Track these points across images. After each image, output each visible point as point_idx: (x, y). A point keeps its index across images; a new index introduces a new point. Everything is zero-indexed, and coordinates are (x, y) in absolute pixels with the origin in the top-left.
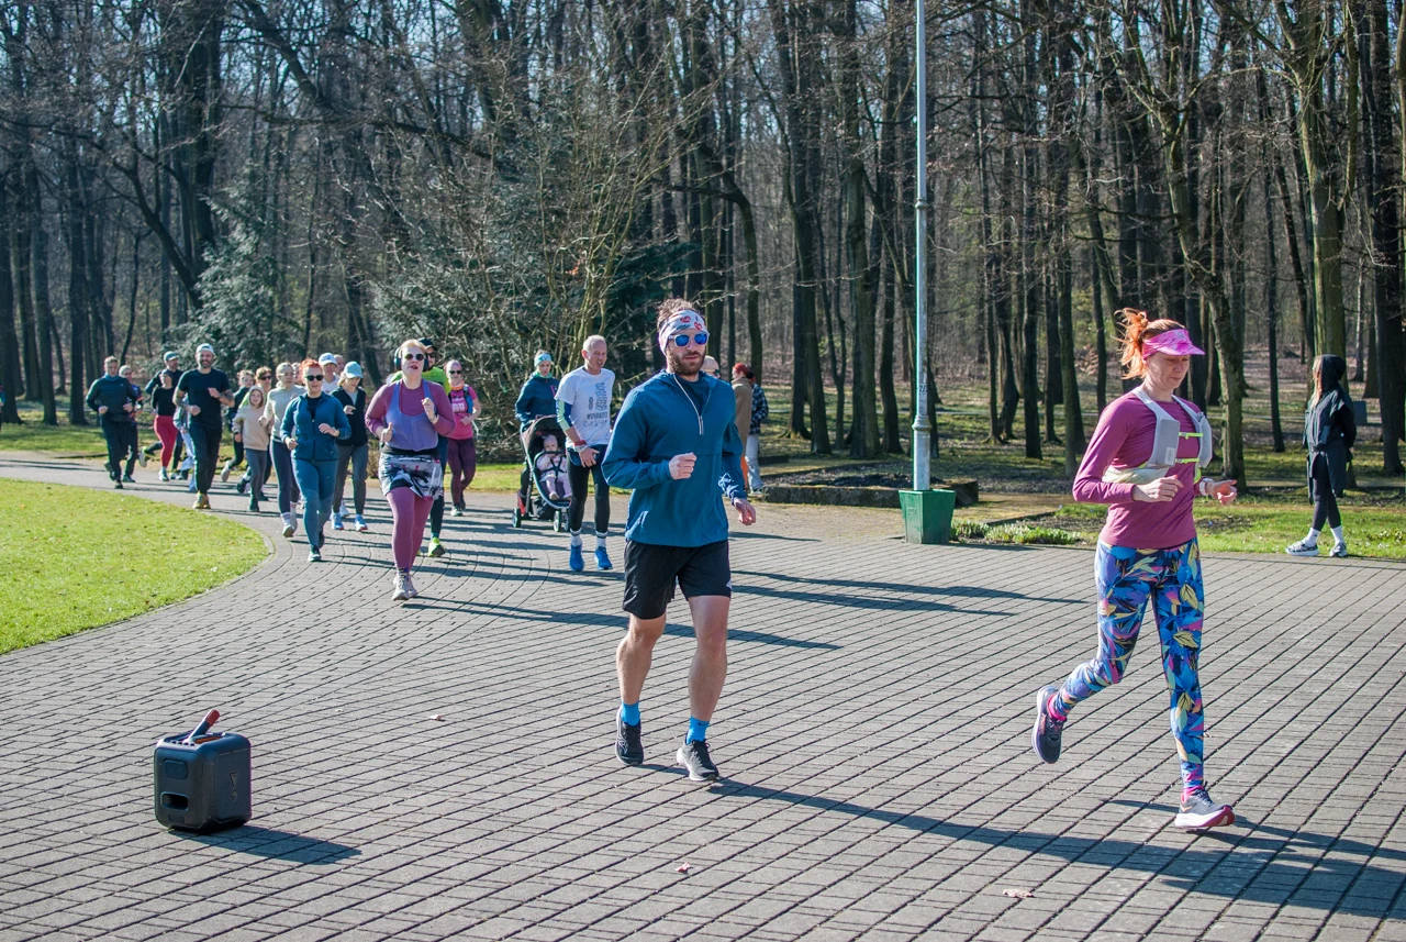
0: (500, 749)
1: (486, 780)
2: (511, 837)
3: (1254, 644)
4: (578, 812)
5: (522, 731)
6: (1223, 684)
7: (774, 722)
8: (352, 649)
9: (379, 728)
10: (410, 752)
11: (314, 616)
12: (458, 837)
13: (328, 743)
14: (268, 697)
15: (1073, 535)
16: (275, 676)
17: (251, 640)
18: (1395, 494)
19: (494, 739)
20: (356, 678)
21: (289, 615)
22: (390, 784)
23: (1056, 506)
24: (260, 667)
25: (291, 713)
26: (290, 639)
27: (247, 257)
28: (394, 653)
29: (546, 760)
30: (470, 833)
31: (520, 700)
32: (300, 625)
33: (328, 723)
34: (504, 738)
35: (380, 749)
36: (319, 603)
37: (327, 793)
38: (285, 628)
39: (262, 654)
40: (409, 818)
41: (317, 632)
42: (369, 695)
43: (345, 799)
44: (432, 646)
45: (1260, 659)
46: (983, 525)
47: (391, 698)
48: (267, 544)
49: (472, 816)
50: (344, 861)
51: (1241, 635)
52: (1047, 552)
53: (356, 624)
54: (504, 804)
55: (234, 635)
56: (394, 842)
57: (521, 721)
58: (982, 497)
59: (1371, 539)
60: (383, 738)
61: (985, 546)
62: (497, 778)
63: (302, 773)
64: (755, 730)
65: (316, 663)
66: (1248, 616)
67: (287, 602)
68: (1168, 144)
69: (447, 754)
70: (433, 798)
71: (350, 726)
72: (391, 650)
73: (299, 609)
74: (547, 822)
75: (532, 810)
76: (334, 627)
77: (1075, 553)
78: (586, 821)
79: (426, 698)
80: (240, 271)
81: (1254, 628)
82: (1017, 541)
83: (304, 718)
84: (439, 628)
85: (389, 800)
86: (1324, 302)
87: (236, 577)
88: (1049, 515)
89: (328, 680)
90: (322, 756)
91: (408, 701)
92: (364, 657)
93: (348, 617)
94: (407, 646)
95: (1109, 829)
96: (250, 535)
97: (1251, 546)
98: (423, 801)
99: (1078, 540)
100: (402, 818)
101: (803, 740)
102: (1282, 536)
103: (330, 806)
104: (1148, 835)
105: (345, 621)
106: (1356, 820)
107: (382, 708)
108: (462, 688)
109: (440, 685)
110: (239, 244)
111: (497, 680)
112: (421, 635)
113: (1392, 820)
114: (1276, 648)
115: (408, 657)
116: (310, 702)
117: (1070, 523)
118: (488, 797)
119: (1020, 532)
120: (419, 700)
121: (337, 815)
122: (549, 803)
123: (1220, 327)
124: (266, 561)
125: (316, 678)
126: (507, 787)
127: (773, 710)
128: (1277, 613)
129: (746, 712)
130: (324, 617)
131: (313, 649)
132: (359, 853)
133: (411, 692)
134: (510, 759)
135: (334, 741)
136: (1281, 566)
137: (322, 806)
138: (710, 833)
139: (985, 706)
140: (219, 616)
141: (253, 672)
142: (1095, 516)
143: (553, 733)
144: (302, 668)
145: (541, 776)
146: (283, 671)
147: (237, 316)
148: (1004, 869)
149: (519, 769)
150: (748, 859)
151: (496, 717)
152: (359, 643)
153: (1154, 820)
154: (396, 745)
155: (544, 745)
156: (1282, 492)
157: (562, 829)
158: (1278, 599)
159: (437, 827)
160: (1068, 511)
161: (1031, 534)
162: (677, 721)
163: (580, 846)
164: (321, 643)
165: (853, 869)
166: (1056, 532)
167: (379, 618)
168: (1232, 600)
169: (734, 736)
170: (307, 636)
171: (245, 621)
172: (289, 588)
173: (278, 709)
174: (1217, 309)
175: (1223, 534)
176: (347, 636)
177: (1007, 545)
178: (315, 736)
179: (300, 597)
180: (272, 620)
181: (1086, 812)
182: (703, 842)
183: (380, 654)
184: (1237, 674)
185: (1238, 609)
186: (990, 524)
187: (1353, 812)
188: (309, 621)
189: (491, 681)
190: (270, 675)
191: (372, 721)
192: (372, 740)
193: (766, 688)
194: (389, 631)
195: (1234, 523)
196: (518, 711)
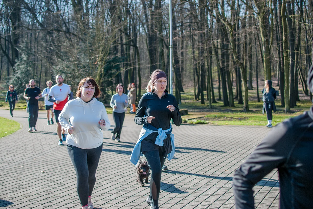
0: (57, 176)
1: (51, 184)
2: (52, 199)
3: (243, 147)
4: (71, 192)
5: (65, 171)
6: (235, 157)
7: (125, 168)
8: (31, 151)
9: (30, 171)
10: (35, 177)
11: (25, 144)
12: (39, 199)
13: (16, 175)
14: (7, 164)
15: (208, 122)
16: (10, 158)
17: (8, 149)
18: (282, 111)
19: (57, 173)
20: (29, 158)
21: (20, 143)
22: (28, 185)
23: (205, 115)
24: (7, 156)
25: (11, 167)
26: (17, 149)
27: (25, 61)
28: (41, 152)
29: (67, 179)
30: (42, 198)
31: (66, 164)
32: (20, 146)
33: (19, 170)
34: (59, 173)
35: (28, 176)
36: (27, 140)
37: (12, 188)
38: (17, 147)
39: (9, 153)
40: (29, 194)
41: (24, 147)
42: (31, 163)
43: (16, 189)
44: (50, 150)
45: (244, 151)
46: (187, 120)
47: (35, 164)
48: (21, 126)
49: (44, 194)
50: (9, 206)
51: (241, 145)
52: (200, 126)
53: (34, 145)
54: (53, 190)
55: (4, 148)
56: (22, 201)
57: (64, 169)
58: (189, 113)
59: (275, 122)
60: (30, 174)
61: (186, 125)
62: (54, 183)
63: (7, 183)
64: (120, 170)
65: (21, 155)
66: (244, 140)
67: (20, 140)
68: (230, 33)
69: (44, 177)
70: (37, 189)
71: (23, 171)
72: (40, 152)
73: (22, 142)
74: (62, 195)
75: (60, 192)
76: (29, 146)
77: (207, 126)
78: (72, 195)
79: (44, 163)
80: (24, 64)
81: (244, 143)
82: (194, 123)
83: (13, 169)
84: (53, 146)
85: (26, 190)
86: (266, 68)
87: (10, 134)
88: (203, 117)
89: (22, 159)
90: (14, 178)
91: (39, 164)
92: (33, 153)
93: (33, 144)
94: (44, 151)
95: (199, 195)
96: (17, 124)
97: (247, 124)
98: (34, 190)
99: (209, 123)
100: (27, 194)
101: (131, 173)
102: (255, 121)
103: (11, 191)
104: (208, 196)
105: (32, 145)
106: (259, 192)
107: (33, 166)
108: (53, 161)
109: (48, 160)
110: (23, 58)
111: (63, 158)
112: (48, 148)
113: (268, 191)
114: (248, 148)
115: (43, 153)
116: (16, 165)
117: (208, 119)
118: (50, 188)
119: (195, 121)
120: (42, 164)
121: (11, 194)
122: (64, 190)
123: (243, 74)
124: (19, 130)
125: (19, 159)
126: (56, 186)
127: (125, 165)
128: (250, 140)
129: (119, 166)
130: (27, 144)
131: (22, 151)
132: (13, 204)
133: (41, 162)
134: (59, 179)
135: (18, 174)
136: (253, 128)
137: (9, 191)
138: (102, 197)
139: (177, 164)
140: (3, 144)
141: (5, 157)
142: (214, 117)
143: (71, 172)
144: (17, 156)
145: (65, 183)
146: (12, 157)
147: (23, 74)
148: (171, 206)
149: (60, 181)
150: (108, 204)
151: (59, 168)
152: (33, 150)
153: (210, 192)
154: (33, 175)
155: (68, 175)
156: (257, 111)
157: (65, 197)
158: (251, 136)
159: (35, 197)
160: (208, 116)
161: (197, 122)
162: (102, 168)
163: (68, 201)
164: (24, 150)
165: (133, 206)
166: (203, 121)
167: (40, 144)
168: (241, 136)
169: (114, 172)
170: (22, 148)
171: (8, 145)
172: (22, 137)
173: (8, 166)
174: (242, 70)
175: (242, 121)
176: (31, 148)
177: (192, 124)
178: (14, 173)
179: (23, 139)
180: (15, 144)
181: (194, 191)
182: (98, 200)
183: (37, 152)
184: (238, 155)
185: (241, 139)
186: (189, 120)
187: (259, 190)
188: (23, 145)
189: (61, 159)
190: (9, 158)
191: (29, 169)
192: (27, 174)
193: (126, 160)
194: (41, 147)
195: (245, 118)
196: (65, 166)
